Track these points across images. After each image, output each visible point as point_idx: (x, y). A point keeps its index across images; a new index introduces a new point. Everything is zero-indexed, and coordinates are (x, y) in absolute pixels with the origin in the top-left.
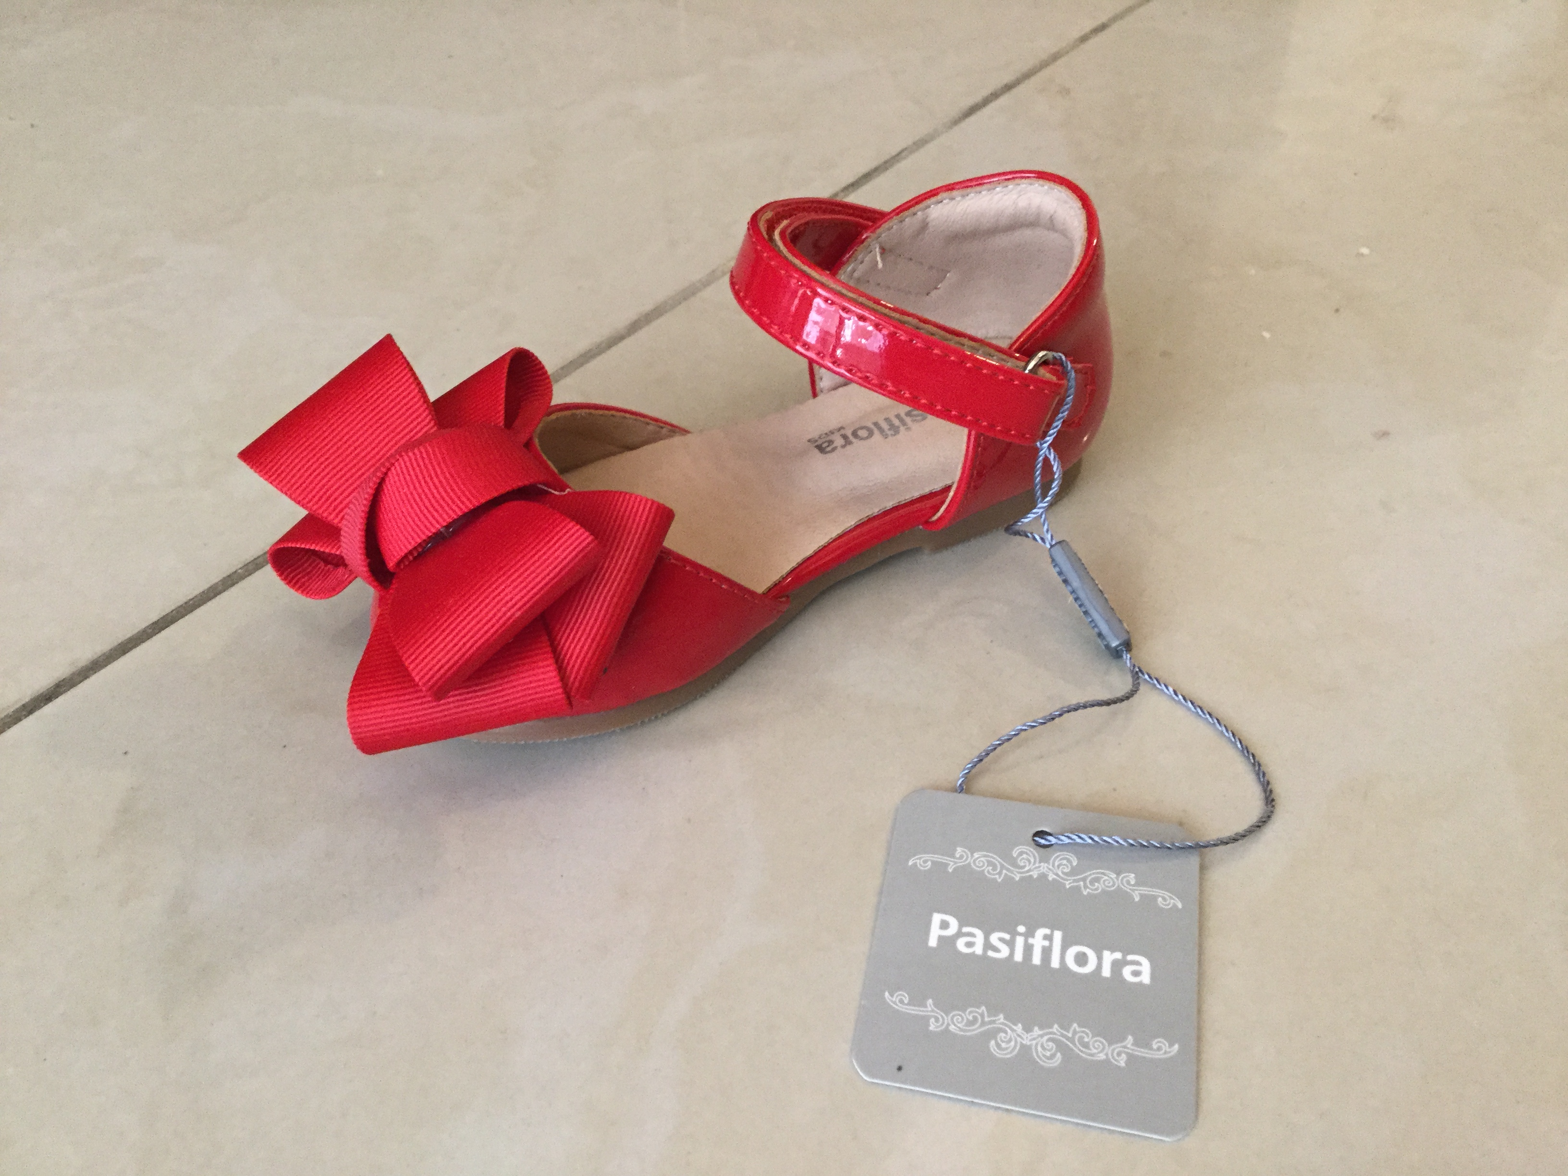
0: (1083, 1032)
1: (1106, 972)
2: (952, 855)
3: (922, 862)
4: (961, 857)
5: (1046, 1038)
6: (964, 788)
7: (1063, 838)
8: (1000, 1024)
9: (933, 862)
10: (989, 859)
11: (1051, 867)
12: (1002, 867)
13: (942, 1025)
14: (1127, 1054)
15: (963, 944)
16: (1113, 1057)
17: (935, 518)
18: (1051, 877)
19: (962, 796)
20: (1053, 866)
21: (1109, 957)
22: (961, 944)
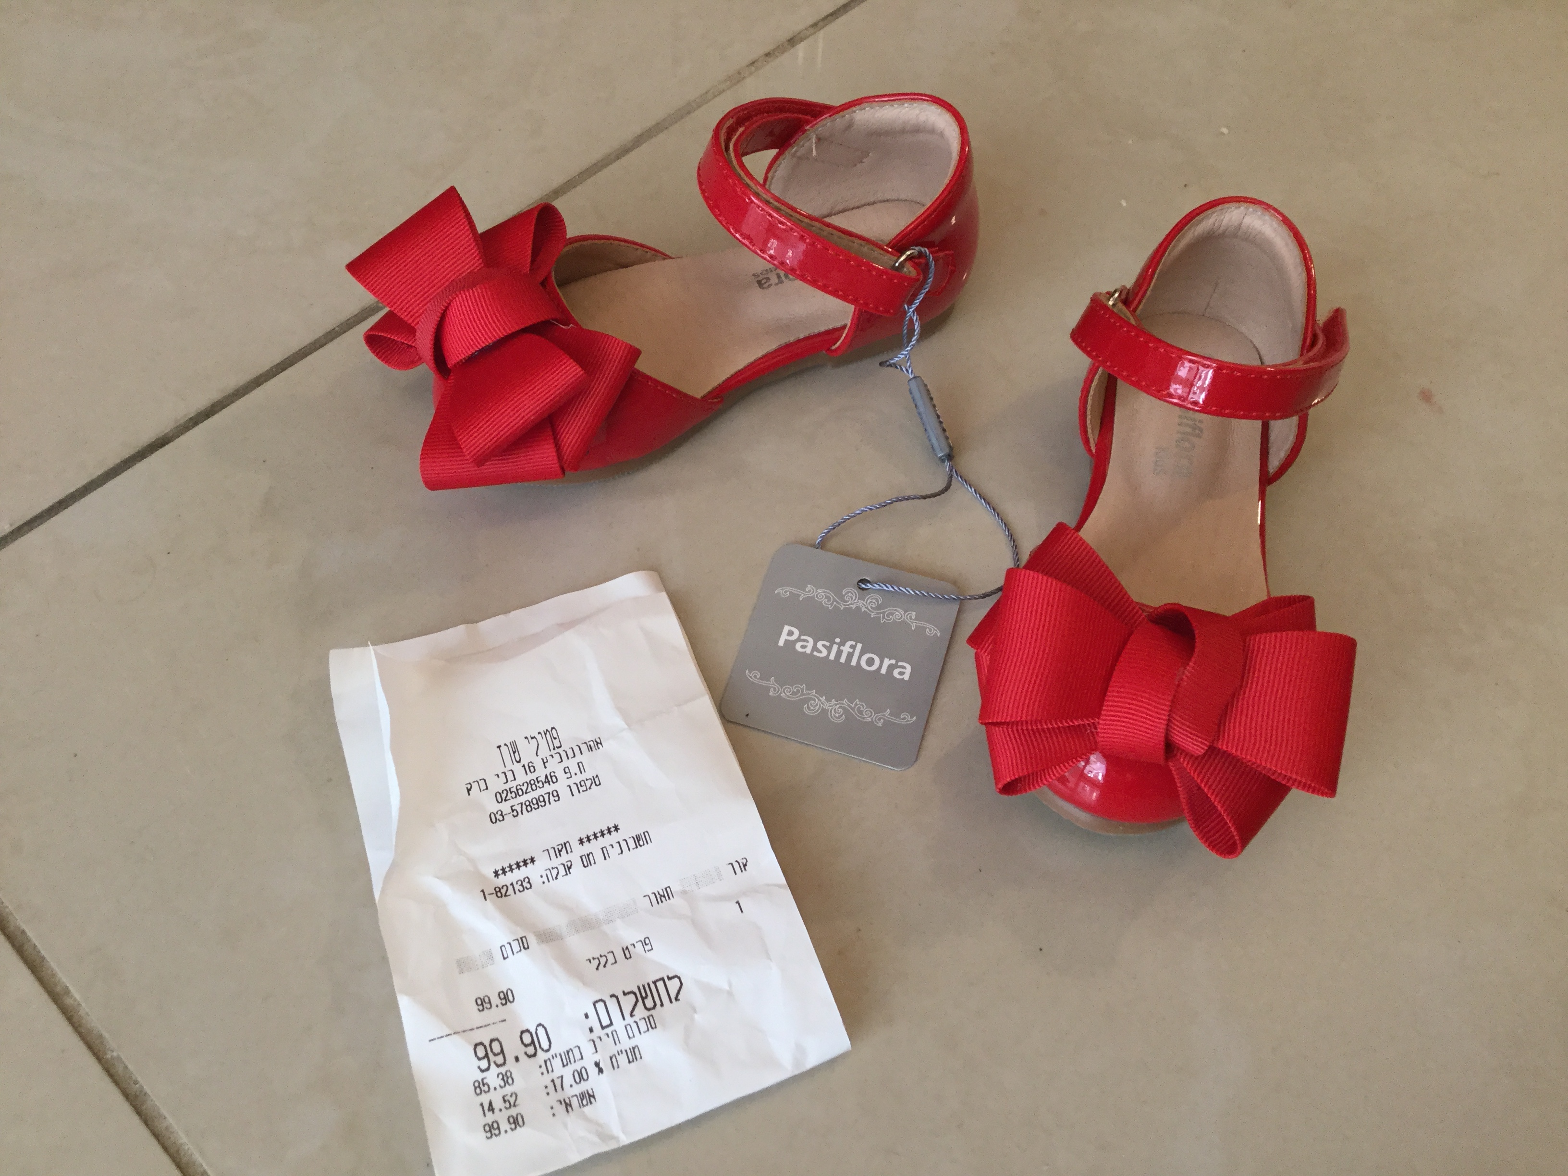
0: (861, 705)
1: (883, 671)
2: (804, 590)
3: (783, 592)
4: (810, 591)
5: (838, 706)
6: (822, 545)
7: (876, 585)
8: (812, 695)
9: (791, 593)
10: (827, 594)
11: (865, 603)
12: (834, 600)
13: (778, 692)
14: (884, 719)
15: (800, 647)
16: (875, 720)
17: (834, 348)
18: (863, 609)
19: (819, 550)
20: (866, 603)
21: (887, 662)
22: (798, 646)
